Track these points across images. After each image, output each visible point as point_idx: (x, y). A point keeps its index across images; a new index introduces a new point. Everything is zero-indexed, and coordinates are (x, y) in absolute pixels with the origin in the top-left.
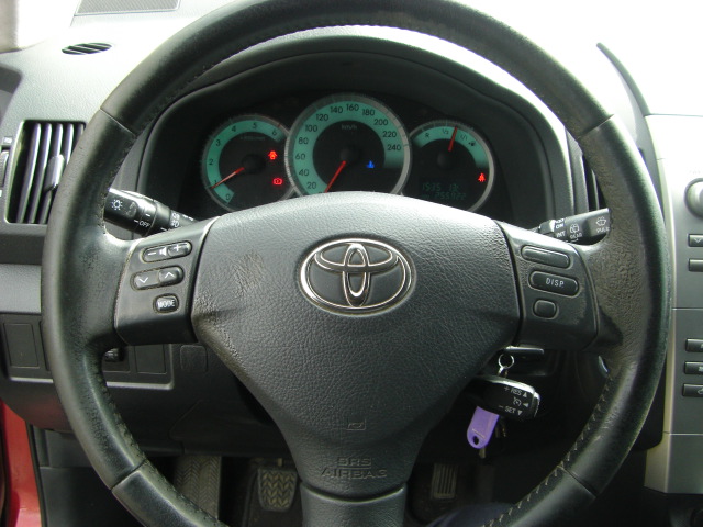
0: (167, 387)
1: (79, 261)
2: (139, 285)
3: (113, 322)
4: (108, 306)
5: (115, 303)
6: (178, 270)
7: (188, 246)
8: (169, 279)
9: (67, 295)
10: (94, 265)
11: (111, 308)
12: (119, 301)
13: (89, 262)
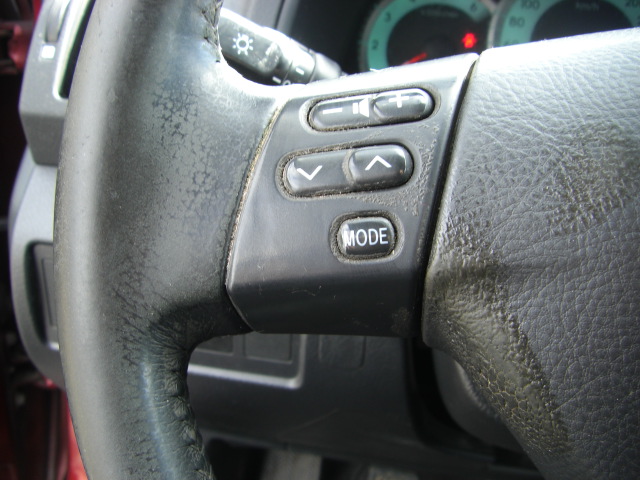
0: (292, 384)
1: (151, 116)
2: (295, 186)
3: (224, 272)
4: (214, 231)
5: (231, 227)
6: (400, 152)
7: (425, 100)
8: (377, 174)
9: (115, 195)
10: (186, 128)
11: (221, 236)
12: (243, 221)
13: (176, 119)
